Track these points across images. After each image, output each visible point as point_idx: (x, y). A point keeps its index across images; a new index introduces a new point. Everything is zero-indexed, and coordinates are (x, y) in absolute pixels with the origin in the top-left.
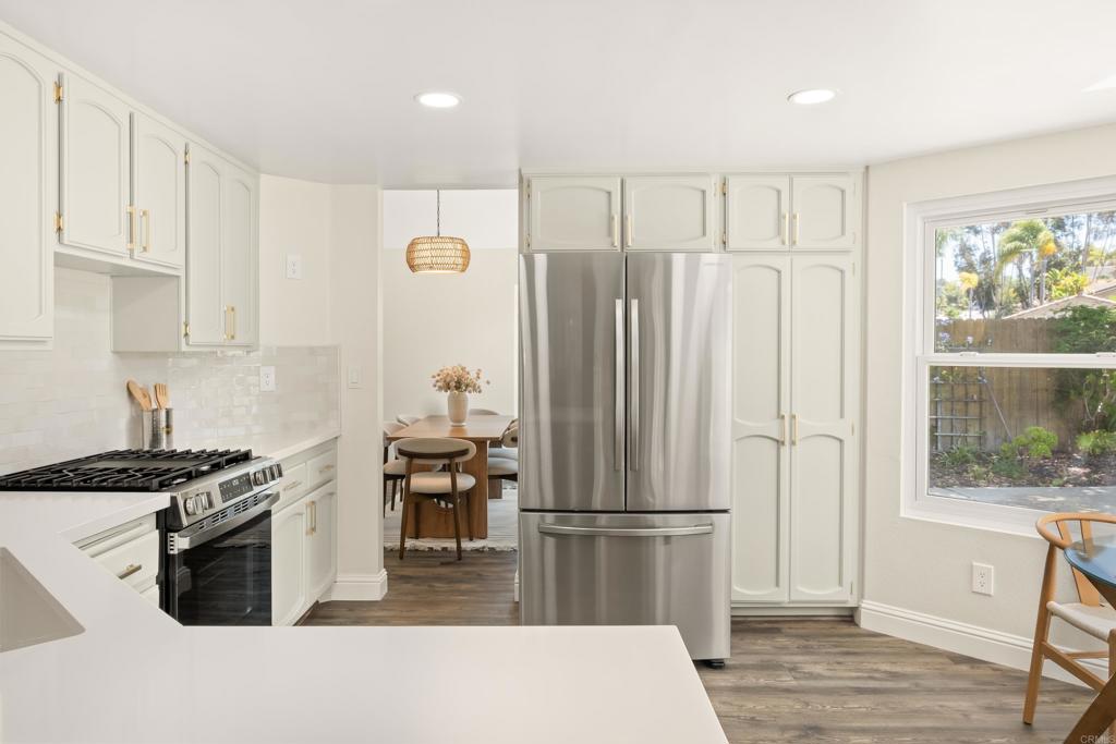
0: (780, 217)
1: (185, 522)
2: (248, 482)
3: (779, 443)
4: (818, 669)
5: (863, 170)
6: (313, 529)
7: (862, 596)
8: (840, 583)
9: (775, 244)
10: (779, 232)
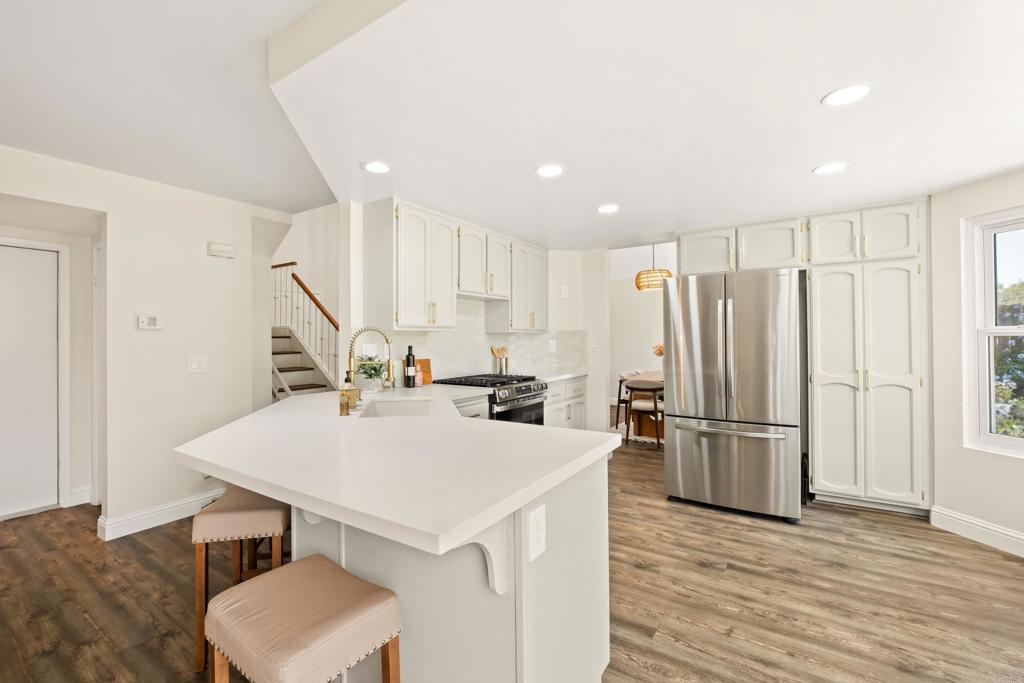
0: (853, 239)
1: (498, 401)
2: (529, 389)
3: (855, 389)
4: (872, 539)
5: (926, 198)
6: (569, 418)
7: (933, 502)
8: (912, 490)
9: (849, 257)
10: (852, 248)
